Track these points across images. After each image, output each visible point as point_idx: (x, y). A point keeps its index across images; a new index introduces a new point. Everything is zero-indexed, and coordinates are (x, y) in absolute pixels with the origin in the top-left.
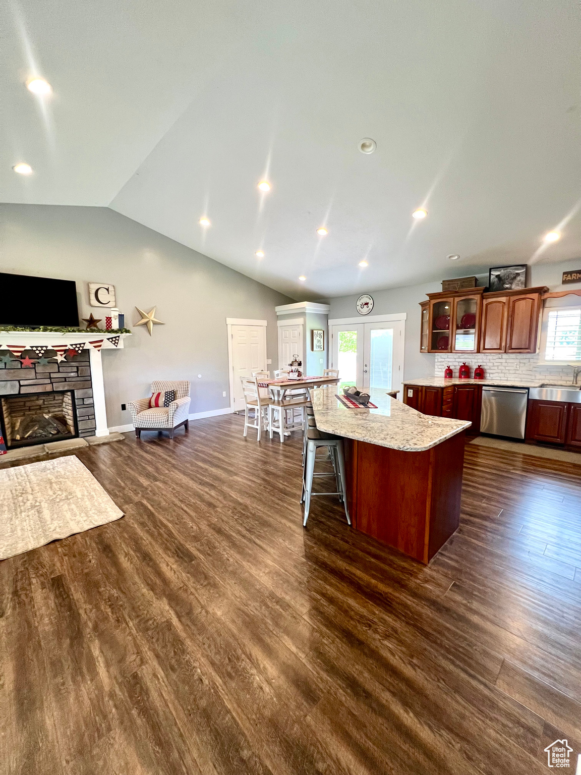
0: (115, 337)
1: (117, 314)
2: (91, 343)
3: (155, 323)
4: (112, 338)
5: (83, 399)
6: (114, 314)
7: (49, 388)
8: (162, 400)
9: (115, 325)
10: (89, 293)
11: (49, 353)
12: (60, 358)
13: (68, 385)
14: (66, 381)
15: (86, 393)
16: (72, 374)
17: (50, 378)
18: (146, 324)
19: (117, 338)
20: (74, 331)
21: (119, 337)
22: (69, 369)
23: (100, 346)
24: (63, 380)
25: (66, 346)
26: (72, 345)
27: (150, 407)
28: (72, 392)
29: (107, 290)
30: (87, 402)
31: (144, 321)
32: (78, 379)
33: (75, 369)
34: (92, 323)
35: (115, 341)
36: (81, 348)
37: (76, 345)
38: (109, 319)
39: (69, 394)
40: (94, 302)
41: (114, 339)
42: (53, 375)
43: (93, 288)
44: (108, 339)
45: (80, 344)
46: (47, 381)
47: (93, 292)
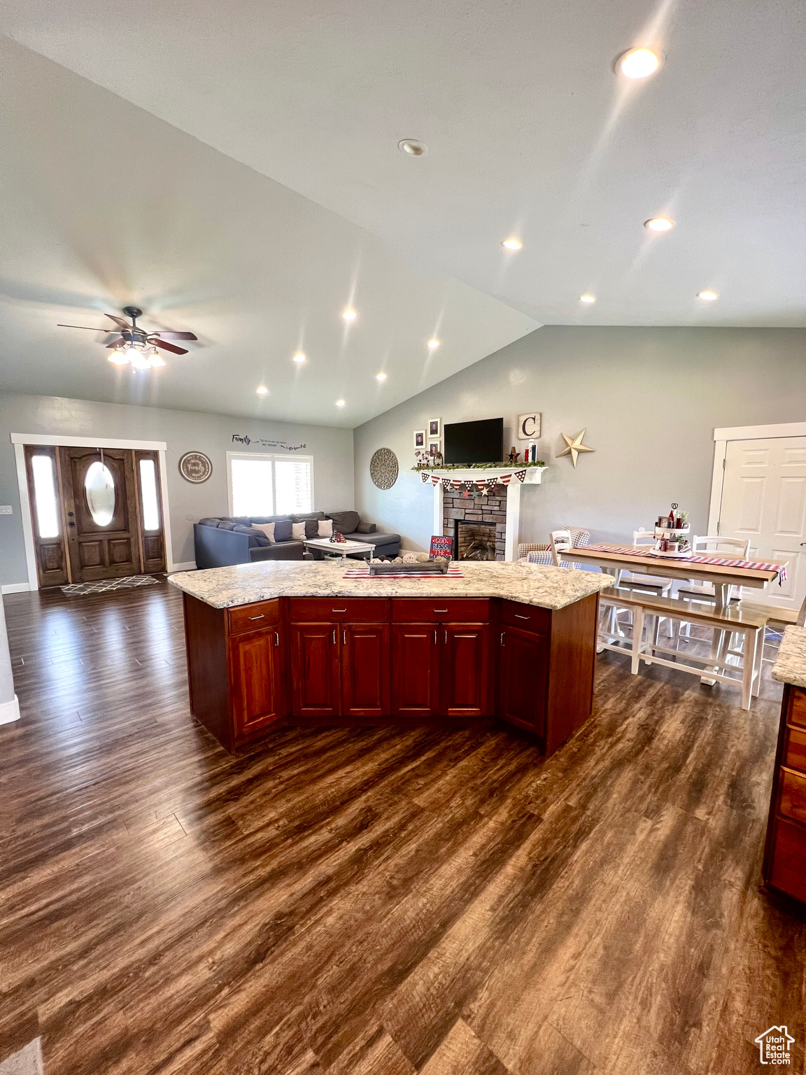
0: (522, 472)
1: (531, 445)
2: (501, 478)
3: (580, 452)
4: (519, 473)
5: (502, 533)
7: (480, 518)
9: (530, 458)
10: (518, 426)
11: (475, 487)
12: (485, 492)
13: (492, 518)
14: (491, 514)
15: (502, 528)
16: (496, 508)
17: (482, 510)
18: (569, 454)
19: (524, 472)
20: (490, 467)
21: (525, 471)
22: (493, 503)
23: (508, 481)
24: (490, 512)
25: (486, 481)
26: (490, 480)
28: (495, 525)
29: (534, 419)
32: (500, 513)
33: (498, 504)
34: (513, 457)
36: (494, 483)
38: (527, 451)
40: (522, 435)
41: (521, 474)
42: (484, 507)
43: (522, 419)
44: (516, 474)
45: (494, 479)
46: (480, 512)
47: (522, 424)
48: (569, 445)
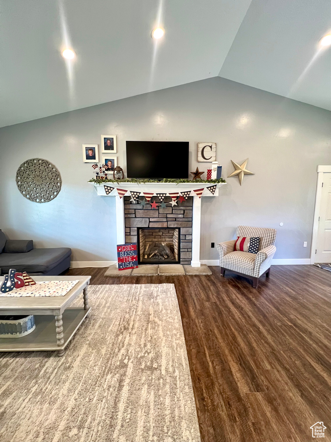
0: (213, 186)
1: (216, 166)
2: (195, 191)
3: (246, 174)
4: (210, 187)
5: (185, 235)
6: (214, 167)
7: (165, 225)
8: (247, 245)
9: (214, 176)
10: (198, 151)
11: (167, 199)
12: (173, 203)
13: (177, 224)
14: (176, 221)
15: (188, 231)
16: (181, 216)
17: (167, 218)
18: (238, 175)
20: (184, 182)
21: (216, 186)
22: (179, 212)
23: (201, 194)
24: (174, 219)
25: (178, 193)
26: (182, 193)
27: (235, 249)
29: (211, 147)
31: (237, 172)
32: (184, 219)
33: (182, 212)
34: (197, 174)
35: (212, 189)
36: (188, 196)
37: (184, 192)
38: (210, 171)
39: (177, 230)
40: (201, 159)
42: (169, 216)
43: (201, 146)
44: (208, 188)
45: (187, 192)
46: (165, 220)
47: (200, 150)
48: (239, 169)
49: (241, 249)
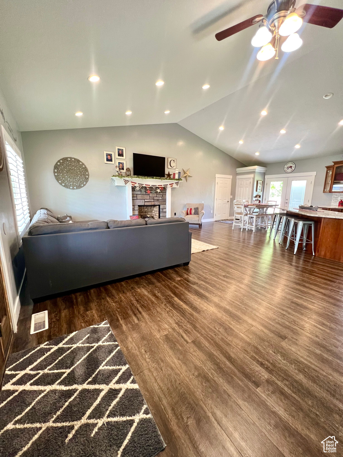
1: (178, 172)
2: (169, 184)
3: (189, 176)
6: (177, 172)
7: (153, 204)
8: (193, 211)
9: (177, 177)
11: (156, 188)
12: (158, 191)
13: (159, 203)
15: (164, 206)
16: (161, 198)
17: (154, 199)
18: (186, 177)
21: (179, 182)
22: (160, 196)
23: (172, 186)
24: (157, 200)
25: (162, 185)
26: (164, 185)
27: (187, 214)
28: (159, 206)
29: (174, 161)
30: (164, 210)
31: (185, 175)
32: (162, 200)
34: (169, 175)
35: (177, 183)
36: (165, 187)
37: (165, 185)
38: (174, 174)
39: (158, 206)
40: (169, 167)
42: (155, 198)
43: (169, 160)
44: (175, 183)
45: (166, 185)
46: (153, 200)
47: (169, 162)
48: (187, 174)
49: (191, 214)
